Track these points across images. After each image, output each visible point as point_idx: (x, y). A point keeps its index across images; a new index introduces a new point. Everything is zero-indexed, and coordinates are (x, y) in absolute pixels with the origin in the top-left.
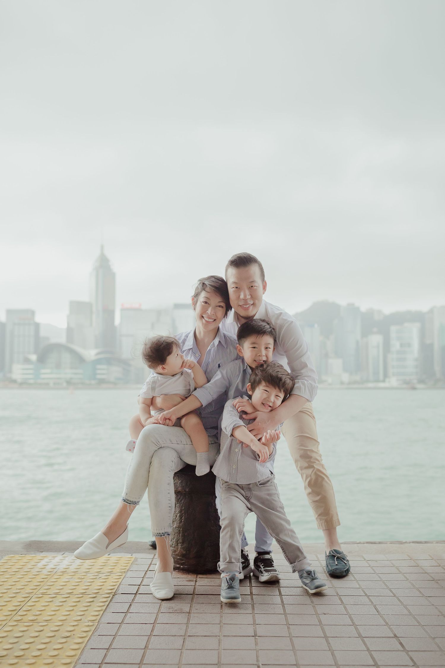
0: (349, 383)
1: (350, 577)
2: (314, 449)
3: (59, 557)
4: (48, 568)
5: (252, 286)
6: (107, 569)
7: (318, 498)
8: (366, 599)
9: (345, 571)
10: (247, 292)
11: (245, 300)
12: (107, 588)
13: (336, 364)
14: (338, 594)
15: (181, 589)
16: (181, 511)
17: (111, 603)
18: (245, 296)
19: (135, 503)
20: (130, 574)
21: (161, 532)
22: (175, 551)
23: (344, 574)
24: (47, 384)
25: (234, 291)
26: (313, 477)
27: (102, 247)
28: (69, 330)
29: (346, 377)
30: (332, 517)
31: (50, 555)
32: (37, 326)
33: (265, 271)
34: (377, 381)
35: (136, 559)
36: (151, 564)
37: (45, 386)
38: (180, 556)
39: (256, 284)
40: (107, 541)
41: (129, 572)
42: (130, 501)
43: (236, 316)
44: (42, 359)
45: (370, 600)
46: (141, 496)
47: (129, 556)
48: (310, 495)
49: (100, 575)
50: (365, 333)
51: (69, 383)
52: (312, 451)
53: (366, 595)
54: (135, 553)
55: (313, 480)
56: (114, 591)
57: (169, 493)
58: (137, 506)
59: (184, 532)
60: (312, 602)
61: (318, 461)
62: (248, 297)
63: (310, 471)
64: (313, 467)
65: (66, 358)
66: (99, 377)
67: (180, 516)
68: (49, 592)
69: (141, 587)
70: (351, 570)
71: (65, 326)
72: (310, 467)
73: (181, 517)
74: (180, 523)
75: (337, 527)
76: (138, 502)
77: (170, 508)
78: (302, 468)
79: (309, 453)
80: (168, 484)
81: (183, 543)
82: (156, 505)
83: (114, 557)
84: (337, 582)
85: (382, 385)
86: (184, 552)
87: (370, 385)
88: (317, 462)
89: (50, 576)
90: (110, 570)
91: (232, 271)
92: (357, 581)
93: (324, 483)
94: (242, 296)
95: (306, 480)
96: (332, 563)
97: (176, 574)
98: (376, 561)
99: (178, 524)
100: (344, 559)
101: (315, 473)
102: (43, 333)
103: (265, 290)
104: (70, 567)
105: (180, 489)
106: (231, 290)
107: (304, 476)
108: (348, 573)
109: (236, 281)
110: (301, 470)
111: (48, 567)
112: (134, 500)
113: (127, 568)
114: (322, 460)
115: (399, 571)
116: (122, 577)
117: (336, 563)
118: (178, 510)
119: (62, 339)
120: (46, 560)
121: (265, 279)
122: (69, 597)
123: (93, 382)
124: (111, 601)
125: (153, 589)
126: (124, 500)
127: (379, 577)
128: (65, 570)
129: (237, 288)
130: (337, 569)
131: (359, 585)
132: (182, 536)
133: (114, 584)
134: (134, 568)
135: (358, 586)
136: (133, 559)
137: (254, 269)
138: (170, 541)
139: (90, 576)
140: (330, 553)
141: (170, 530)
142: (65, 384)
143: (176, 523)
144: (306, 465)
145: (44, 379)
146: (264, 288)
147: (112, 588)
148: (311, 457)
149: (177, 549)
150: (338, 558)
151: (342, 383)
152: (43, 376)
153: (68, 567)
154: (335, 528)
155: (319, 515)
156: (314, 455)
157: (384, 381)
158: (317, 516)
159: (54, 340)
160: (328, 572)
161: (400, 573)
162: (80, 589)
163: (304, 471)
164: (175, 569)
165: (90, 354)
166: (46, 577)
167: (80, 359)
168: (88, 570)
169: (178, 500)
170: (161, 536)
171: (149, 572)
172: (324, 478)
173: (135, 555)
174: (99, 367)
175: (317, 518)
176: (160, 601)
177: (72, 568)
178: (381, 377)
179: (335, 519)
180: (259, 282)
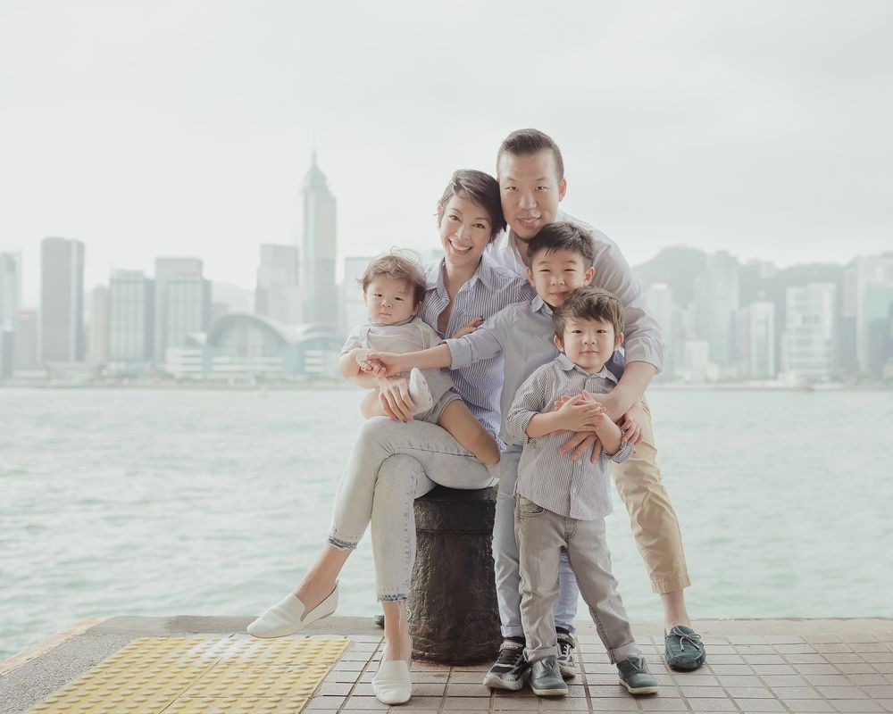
0: (719, 381)
1: (705, 670)
2: (647, 461)
3: (225, 640)
4: (205, 657)
5: (540, 188)
6: (301, 659)
7: (654, 542)
8: (729, 703)
9: (697, 660)
10: (531, 199)
12: (300, 686)
13: (697, 350)
14: (682, 696)
15: (423, 689)
16: (425, 562)
17: (305, 711)
18: (527, 203)
19: (351, 546)
20: (340, 666)
21: (392, 594)
22: (415, 629)
23: (695, 665)
24: (225, 381)
25: (509, 194)
26: (647, 508)
27: (314, 156)
28: (261, 293)
29: (713, 372)
30: (677, 574)
31: (209, 637)
32: (207, 285)
34: (765, 377)
35: (352, 644)
36: (376, 651)
37: (221, 384)
38: (423, 637)
39: (545, 184)
41: (340, 663)
42: (342, 543)
44: (215, 341)
45: (736, 705)
46: (360, 534)
47: (342, 638)
48: (641, 537)
49: (291, 668)
50: (746, 299)
51: (260, 379)
52: (646, 464)
53: (729, 697)
54: (351, 634)
55: (647, 510)
56: (311, 691)
57: (406, 530)
58: (354, 551)
59: (430, 597)
60: (640, 708)
61: (654, 479)
62: (533, 205)
63: (640, 498)
64: (646, 490)
65: (256, 338)
66: (308, 369)
67: (424, 571)
68: (203, 693)
69: (358, 685)
70: (707, 659)
71: (254, 286)
72: (641, 489)
73: (425, 572)
74: (423, 583)
75: (684, 590)
76: (355, 544)
77: (407, 555)
78: (627, 493)
79: (639, 467)
80: (406, 515)
81: (429, 614)
82: (384, 550)
83: (316, 640)
84: (682, 678)
85: (771, 384)
86: (431, 631)
87: (753, 384)
88: (653, 482)
89: (207, 669)
90: (307, 660)
91: (508, 160)
92: (716, 676)
93: (665, 518)
94: (522, 204)
95: (634, 512)
96: (676, 648)
97: (416, 666)
98: (749, 646)
99: (421, 585)
100: (695, 642)
101: (650, 500)
102: (217, 297)
103: (563, 195)
104: (240, 655)
105: (423, 525)
106: (504, 193)
107: (632, 505)
108: (701, 663)
109: (514, 178)
110: (627, 495)
111: (203, 656)
112: (348, 541)
113: (337, 656)
114: (660, 479)
115: (786, 661)
116: (327, 671)
117: (682, 648)
118: (420, 561)
119: (249, 308)
120: (202, 645)
121: (565, 176)
122: (235, 701)
123: (300, 378)
124: (305, 706)
125: (375, 688)
126: (332, 541)
127: (753, 670)
128: (232, 660)
129: (514, 188)
130: (683, 657)
131: (718, 682)
132: (428, 603)
133: (314, 681)
134: (348, 656)
135: (717, 684)
136: (346, 644)
137: (546, 158)
138: (406, 612)
139: (273, 669)
140: (672, 632)
141: (407, 591)
142: (253, 381)
143: (417, 582)
144: (635, 486)
145: (218, 372)
146: (562, 190)
147: (309, 686)
148: (642, 474)
149: (420, 624)
150: (685, 640)
151: (708, 381)
152: (216, 368)
153: (237, 655)
154: (682, 591)
155: (655, 570)
156: (647, 470)
157: (775, 378)
158: (651, 571)
159: (235, 309)
160: (668, 662)
161: (787, 663)
162: (255, 690)
163: (630, 498)
164: (414, 657)
165: (296, 331)
166: (200, 670)
167: (281, 341)
168: (271, 660)
169: (420, 546)
170: (392, 600)
171: (372, 663)
172: (664, 509)
173: (350, 638)
174: (309, 353)
175: (651, 575)
176: (387, 707)
177: (245, 657)
178: (771, 371)
179: (681, 575)
180: (552, 181)
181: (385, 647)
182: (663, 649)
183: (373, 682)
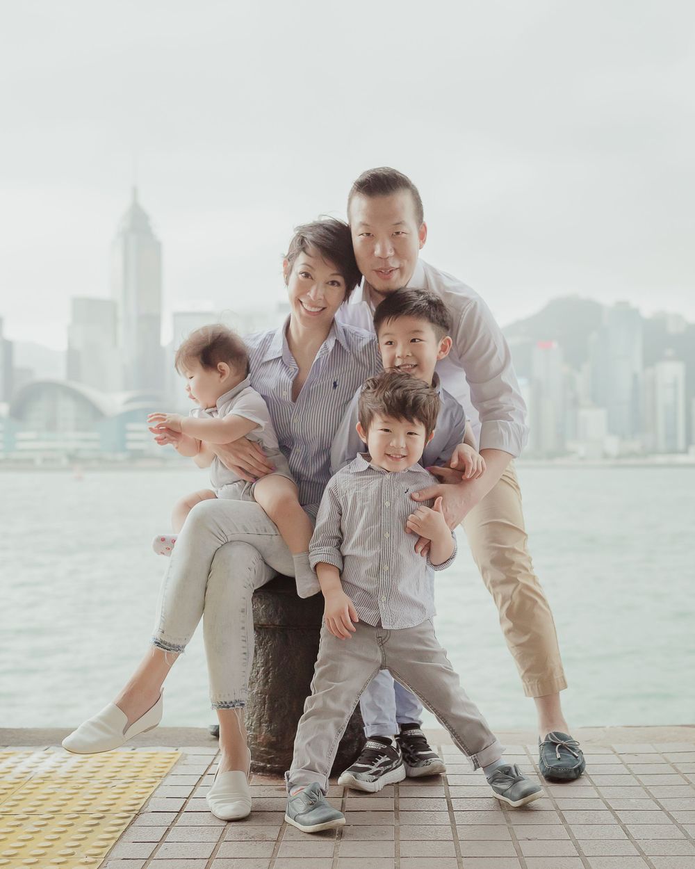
0: (619, 457)
1: (584, 781)
2: (517, 548)
3: (38, 753)
4: (17, 772)
5: (398, 233)
6: (127, 773)
7: (525, 639)
8: (609, 815)
9: (575, 770)
10: (389, 246)
11: (383, 259)
12: (125, 803)
13: (594, 419)
14: (557, 808)
15: (266, 804)
16: (266, 663)
17: (131, 828)
18: (384, 250)
19: (179, 649)
20: (170, 780)
21: (228, 700)
22: (255, 738)
23: (573, 775)
24: (31, 461)
25: (363, 242)
26: (517, 600)
27: (135, 191)
28: (73, 356)
29: (613, 445)
30: (552, 674)
31: (20, 751)
32: (8, 346)
33: (424, 203)
34: (673, 451)
35: (184, 757)
36: (212, 763)
37: (25, 464)
38: (265, 747)
39: (405, 229)
40: (124, 719)
41: (170, 778)
42: (170, 645)
43: (368, 291)
44: (18, 413)
45: (617, 818)
46: (189, 634)
47: (172, 750)
48: (511, 634)
49: (114, 783)
50: (651, 358)
51: (73, 458)
52: (514, 551)
53: (610, 808)
54: (183, 746)
55: (516, 604)
56: (138, 807)
57: (243, 628)
58: (181, 655)
59: (273, 700)
60: (508, 821)
61: (526, 569)
62: (390, 253)
63: (509, 589)
64: (515, 581)
65: (67, 409)
66: (131, 446)
67: (264, 671)
68: (15, 810)
69: (191, 800)
70: (587, 769)
72: (510, 580)
73: (266, 673)
74: (265, 685)
75: (560, 692)
76: (184, 647)
77: (244, 656)
78: (494, 584)
79: (507, 555)
80: (243, 611)
81: (270, 721)
83: (142, 753)
84: (558, 790)
85: (681, 459)
86: (274, 739)
87: (661, 459)
88: (523, 572)
89: (20, 785)
90: (133, 774)
91: (361, 202)
92: (596, 787)
93: (536, 611)
94: (378, 252)
95: (503, 604)
96: (552, 756)
97: (257, 779)
98: (636, 755)
99: (261, 688)
100: (573, 749)
101: (520, 592)
102: (19, 361)
103: (424, 242)
104: (57, 769)
105: (263, 620)
106: (357, 240)
107: (500, 598)
108: (580, 772)
109: (367, 222)
110: (494, 586)
111: (13, 771)
112: (176, 643)
113: (167, 770)
114: (532, 568)
115: (677, 770)
116: (157, 785)
117: (558, 756)
118: (260, 661)
119: (59, 374)
120: (12, 759)
121: (424, 220)
122: (53, 818)
123: (121, 456)
124: (131, 823)
125: (211, 803)
126: (158, 644)
127: (639, 781)
128: (48, 775)
129: (368, 234)
130: (559, 766)
131: (598, 793)
132: (269, 709)
133: (140, 796)
134: (180, 770)
135: (597, 796)
136: (178, 757)
137: (403, 200)
139: (95, 784)
140: (547, 739)
141: (245, 697)
142: (65, 461)
143: (257, 685)
144: (502, 577)
145: (23, 450)
146: (422, 236)
147: (136, 802)
148: (512, 563)
149: (260, 733)
150: (562, 747)
151: (606, 456)
152: (21, 445)
153: (53, 770)
154: (558, 694)
155: (526, 672)
156: (517, 559)
157: (686, 452)
158: (523, 672)
159: (41, 375)
160: (543, 772)
161: (678, 772)
162: (75, 806)
163: (498, 589)
164: (255, 769)
165: (115, 401)
166: (12, 786)
167: (96, 413)
168: (91, 775)
169: (260, 643)
170: (228, 707)
171: (206, 776)
172: (537, 601)
173: (181, 750)
174: (131, 426)
175: (523, 677)
176: (224, 824)
177: (62, 772)
178: (681, 444)
179: (557, 677)
180: (411, 226)
181: (222, 760)
182: (537, 759)
183: (208, 796)
